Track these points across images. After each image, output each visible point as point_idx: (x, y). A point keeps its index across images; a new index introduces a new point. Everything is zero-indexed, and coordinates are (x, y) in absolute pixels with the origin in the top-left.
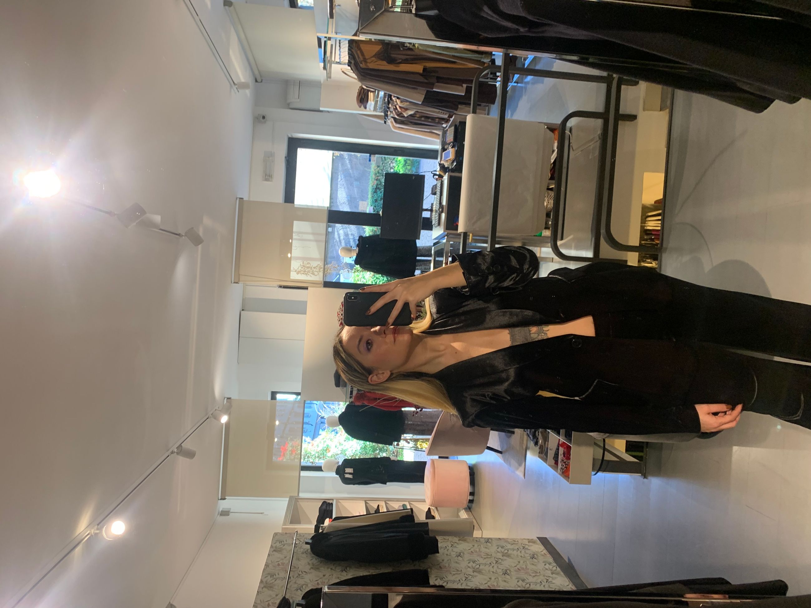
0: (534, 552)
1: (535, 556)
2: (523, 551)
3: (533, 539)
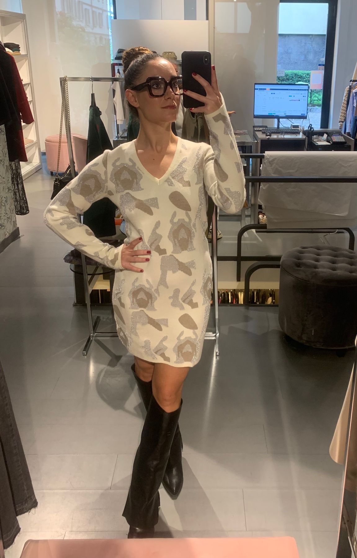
1: (3, 227)
2: (6, 218)
3: (16, 224)
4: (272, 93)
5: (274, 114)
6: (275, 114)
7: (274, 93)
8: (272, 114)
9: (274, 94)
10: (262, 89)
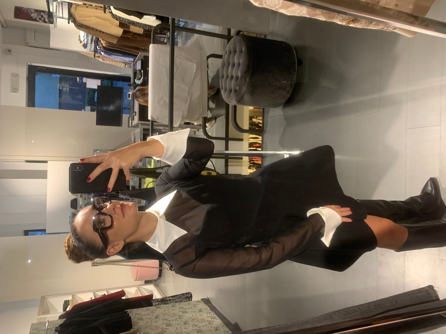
0: (201, 308)
1: (201, 310)
3: (199, 301)
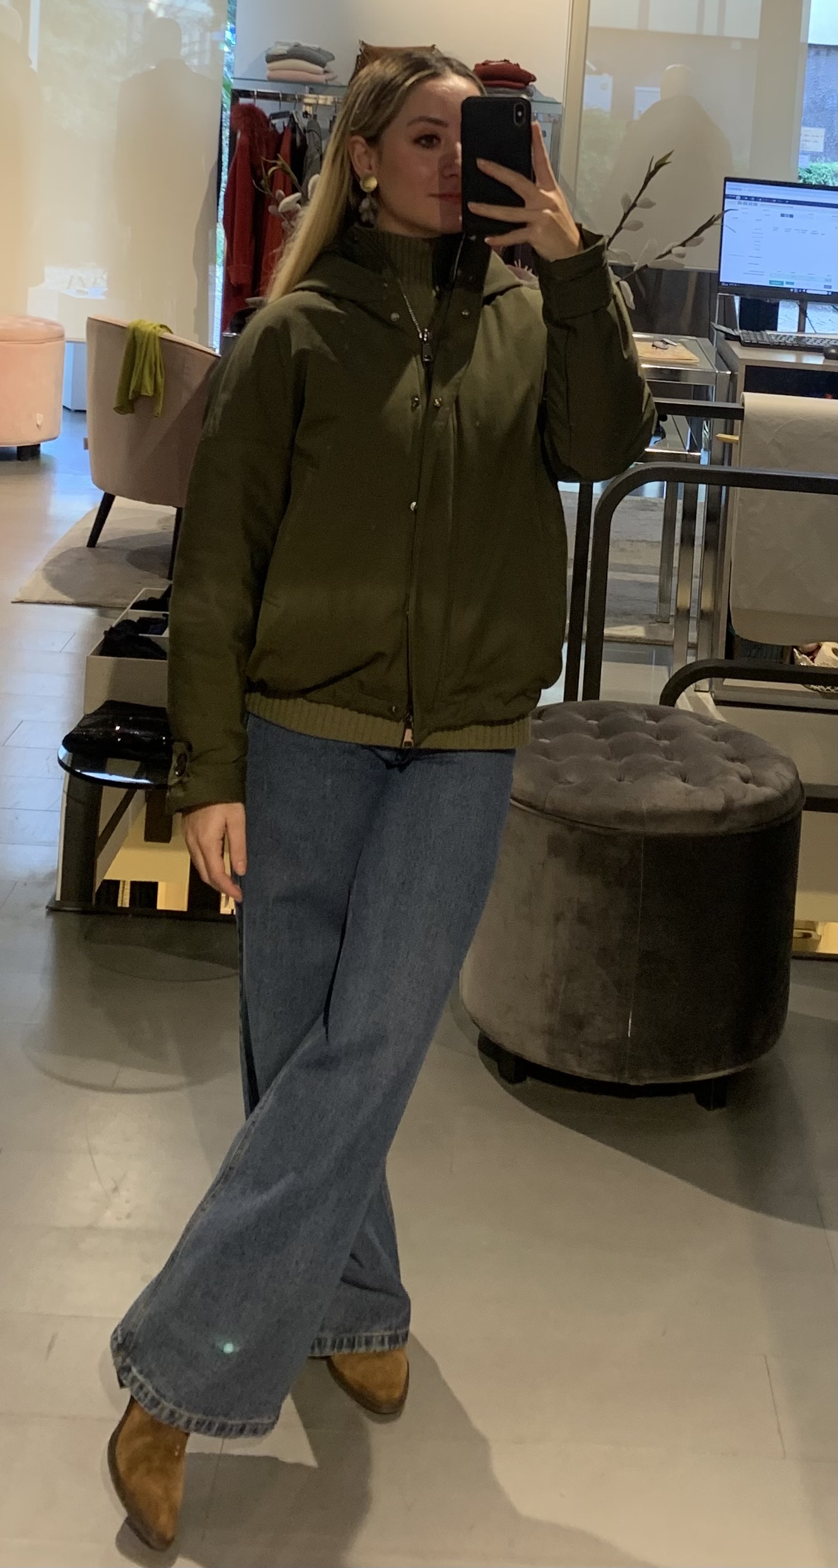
4: (782, 215)
5: (787, 283)
6: (793, 283)
7: (790, 213)
8: (782, 283)
9: (791, 216)
10: (749, 198)
